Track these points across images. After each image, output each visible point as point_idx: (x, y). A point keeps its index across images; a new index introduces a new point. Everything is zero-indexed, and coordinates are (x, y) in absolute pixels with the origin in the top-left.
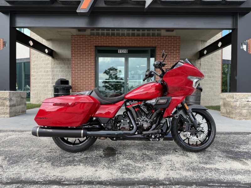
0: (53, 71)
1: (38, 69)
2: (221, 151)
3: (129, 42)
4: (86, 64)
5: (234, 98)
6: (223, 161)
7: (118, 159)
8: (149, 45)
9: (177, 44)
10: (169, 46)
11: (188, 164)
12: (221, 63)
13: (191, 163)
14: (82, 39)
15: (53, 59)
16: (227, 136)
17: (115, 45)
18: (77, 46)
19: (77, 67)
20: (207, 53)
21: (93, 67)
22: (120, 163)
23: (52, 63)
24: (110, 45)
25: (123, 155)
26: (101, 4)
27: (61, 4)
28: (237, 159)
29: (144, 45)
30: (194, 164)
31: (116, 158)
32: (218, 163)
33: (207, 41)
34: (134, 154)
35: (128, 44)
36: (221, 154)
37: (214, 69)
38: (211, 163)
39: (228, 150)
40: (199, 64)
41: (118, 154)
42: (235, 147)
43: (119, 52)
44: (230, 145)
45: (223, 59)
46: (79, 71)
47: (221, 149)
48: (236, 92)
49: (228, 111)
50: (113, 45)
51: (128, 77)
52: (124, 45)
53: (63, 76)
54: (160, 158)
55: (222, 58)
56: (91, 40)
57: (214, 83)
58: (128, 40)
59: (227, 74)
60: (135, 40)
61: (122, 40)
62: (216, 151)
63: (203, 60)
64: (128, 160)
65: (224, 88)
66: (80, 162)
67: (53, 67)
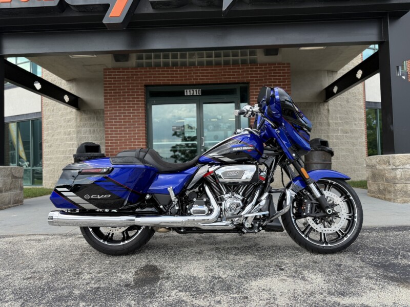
0: (78, 132)
1: (55, 129)
2: (372, 265)
3: (202, 76)
4: (130, 116)
5: (390, 165)
6: (377, 288)
7: (161, 290)
8: (236, 80)
9: (285, 76)
10: (271, 79)
11: (305, 297)
12: (363, 107)
13: (310, 294)
14: (122, 75)
15: (78, 113)
16: (383, 234)
17: (179, 82)
18: (114, 87)
19: (115, 122)
20: (339, 91)
21: (142, 121)
22: (162, 299)
23: (76, 118)
24: (171, 82)
25: (173, 282)
26: (146, 9)
27: (77, 11)
28: (407, 282)
29: (228, 81)
30: (316, 296)
31: (157, 289)
32: (368, 292)
33: (337, 72)
34: (195, 278)
35: (200, 79)
36: (373, 273)
37: (352, 118)
38: (353, 294)
39: (386, 262)
40: (326, 111)
41: (162, 278)
42: (400, 257)
43: (186, 94)
44: (389, 252)
45: (367, 100)
46: (118, 128)
47: (372, 261)
48: (394, 153)
49: (382, 187)
50: (175, 82)
51: (203, 136)
52: (194, 82)
53: (96, 140)
54: (248, 285)
55: (365, 99)
56: (138, 75)
57: (353, 142)
58: (200, 73)
59: (376, 128)
60: (212, 73)
61: (191, 73)
62: (362, 265)
63: (333, 103)
64: (180, 291)
65: (372, 151)
66: (82, 299)
67: (78, 125)
